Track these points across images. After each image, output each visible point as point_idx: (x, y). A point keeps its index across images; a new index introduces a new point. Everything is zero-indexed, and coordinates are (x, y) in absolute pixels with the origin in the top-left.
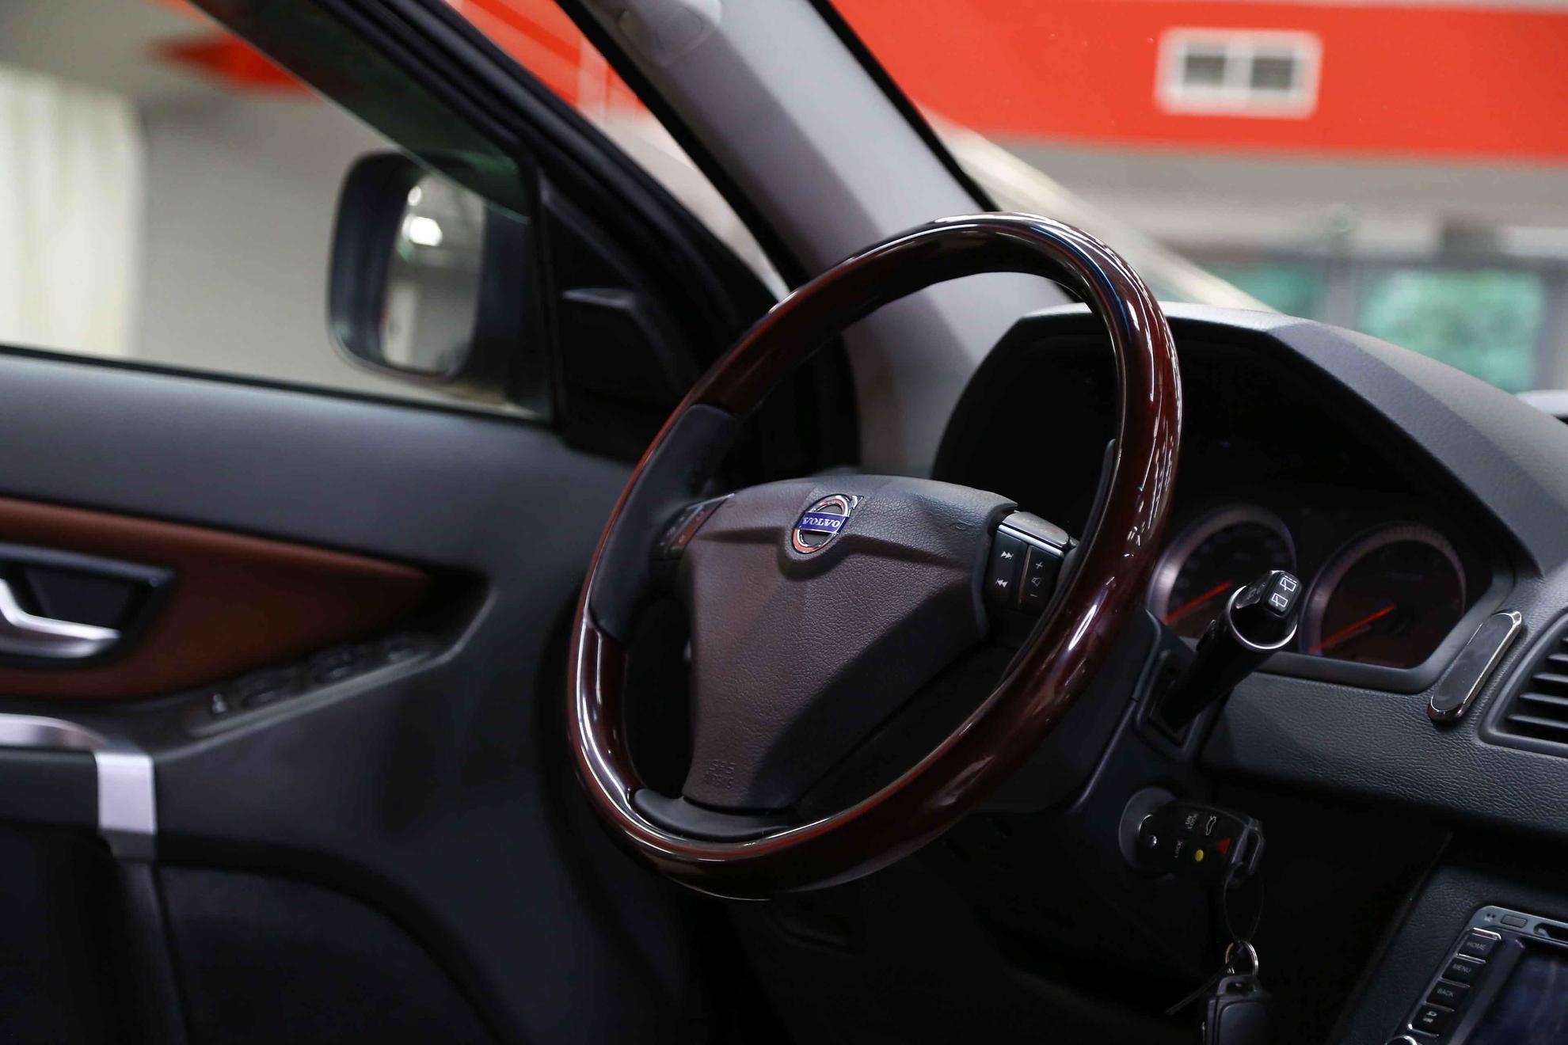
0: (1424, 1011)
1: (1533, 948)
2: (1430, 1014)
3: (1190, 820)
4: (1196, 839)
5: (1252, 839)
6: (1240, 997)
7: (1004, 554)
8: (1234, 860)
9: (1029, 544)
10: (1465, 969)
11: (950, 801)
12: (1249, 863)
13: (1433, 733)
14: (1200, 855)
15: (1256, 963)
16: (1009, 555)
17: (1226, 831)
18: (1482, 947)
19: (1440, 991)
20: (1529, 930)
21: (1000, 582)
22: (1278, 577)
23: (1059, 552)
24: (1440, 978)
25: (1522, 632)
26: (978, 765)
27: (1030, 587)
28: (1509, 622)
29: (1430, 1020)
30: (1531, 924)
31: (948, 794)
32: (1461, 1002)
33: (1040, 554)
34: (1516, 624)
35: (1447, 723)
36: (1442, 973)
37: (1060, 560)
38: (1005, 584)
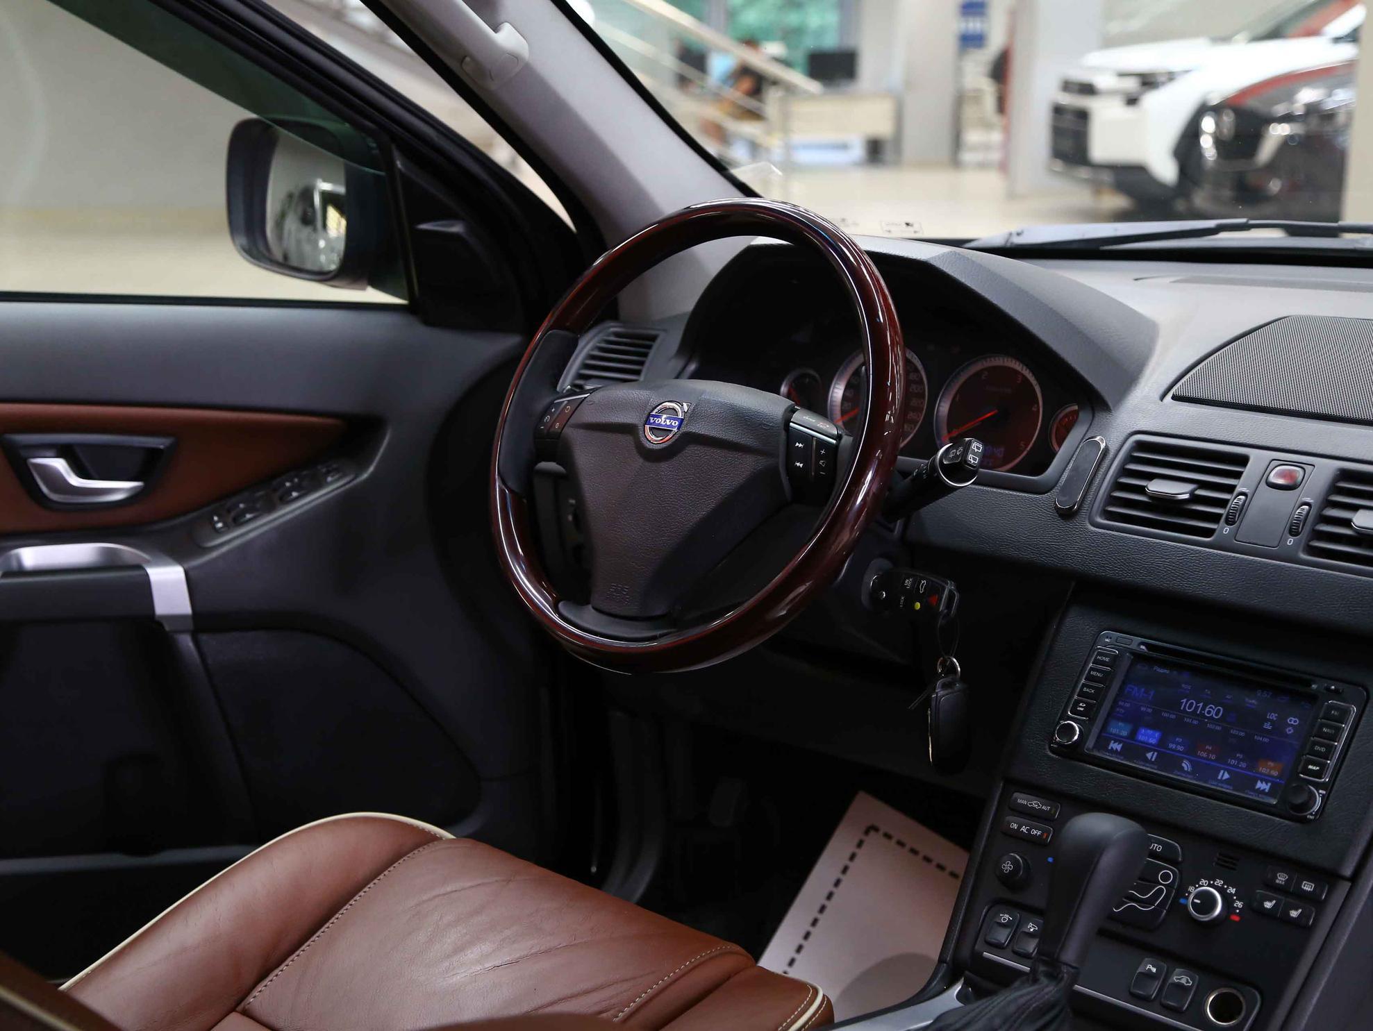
0: (1077, 703)
1: (1138, 657)
2: (1081, 705)
3: (908, 583)
4: (913, 595)
5: (951, 596)
6: (950, 691)
7: (797, 444)
8: (941, 609)
9: (813, 436)
10: (1099, 675)
11: (784, 613)
12: (951, 610)
13: (1060, 522)
14: (918, 606)
15: (959, 669)
16: (800, 445)
17: (935, 590)
18: (1107, 659)
19: (1085, 689)
20: (1134, 646)
21: (798, 464)
22: (970, 443)
23: (834, 442)
24: (1083, 681)
25: (1106, 450)
26: (802, 589)
27: (819, 467)
28: (1098, 444)
29: (1082, 709)
30: (1136, 643)
31: (783, 609)
32: (1099, 695)
33: (821, 444)
34: (1103, 446)
35: (1067, 515)
36: (1084, 677)
37: (836, 447)
38: (801, 465)
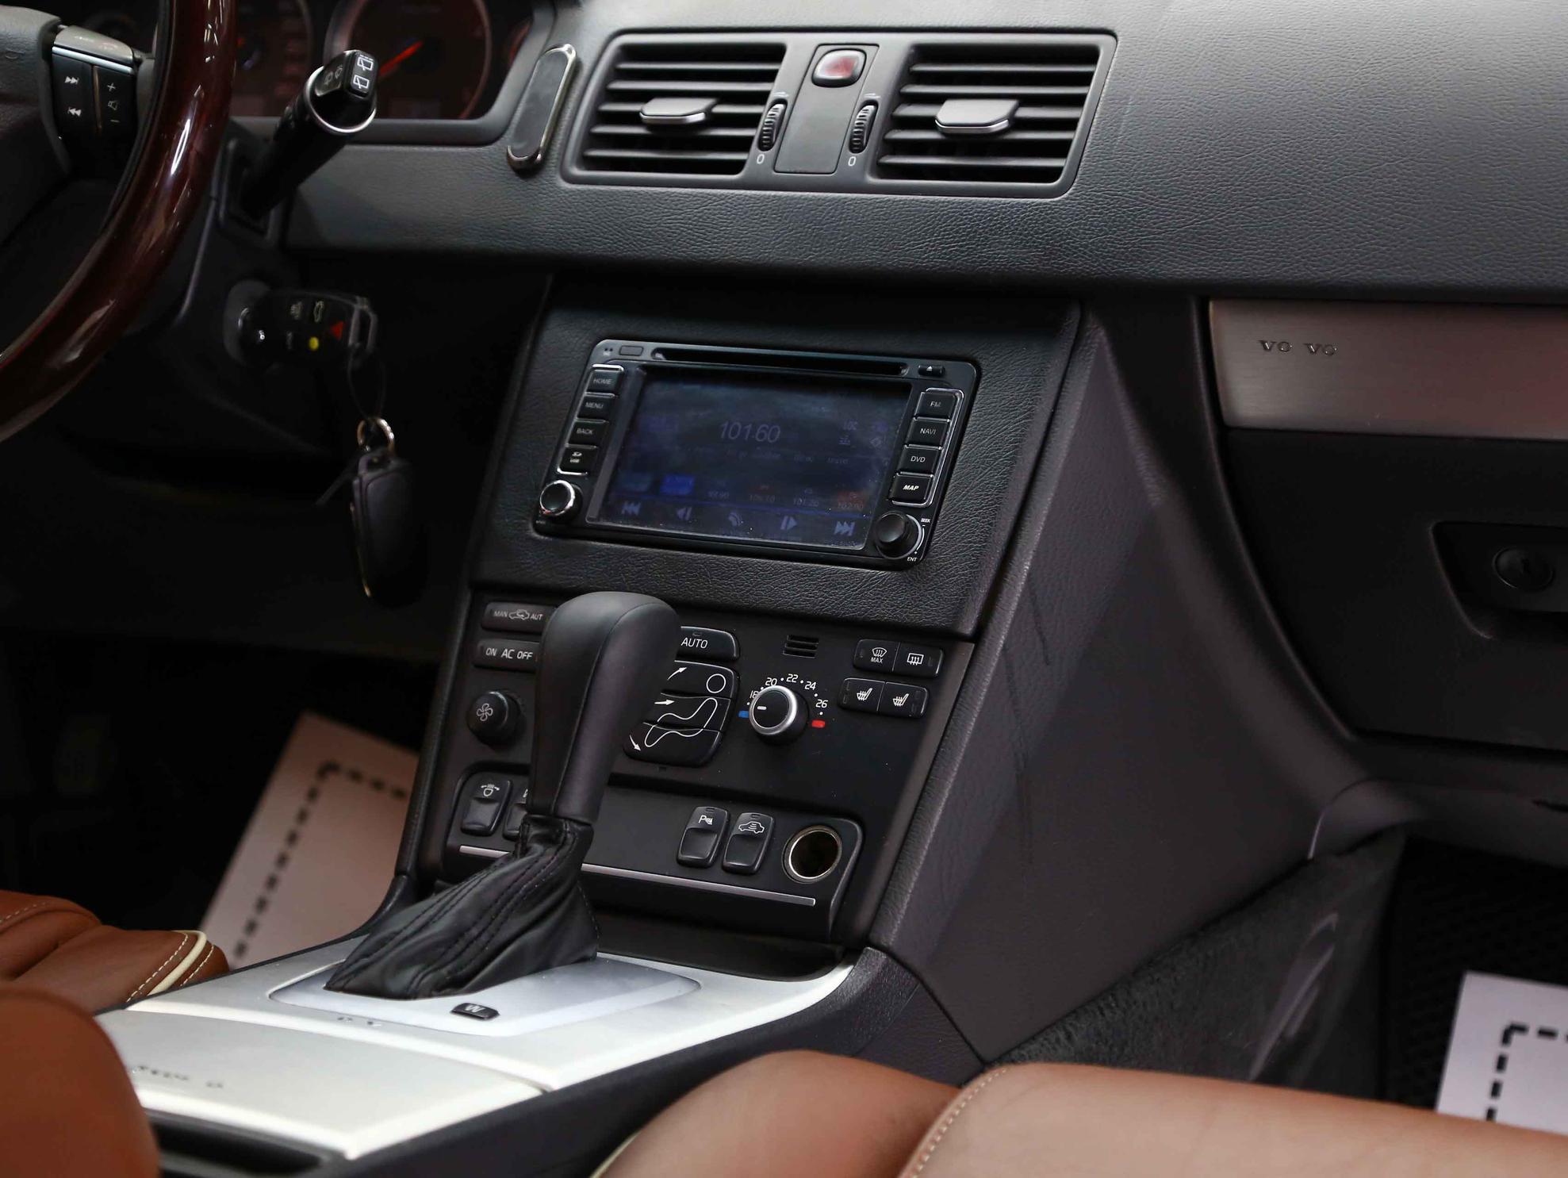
0: (569, 453)
1: (652, 373)
2: (575, 454)
3: (296, 310)
4: (306, 327)
5: (364, 321)
6: (381, 471)
7: (68, 80)
8: (350, 342)
9: (92, 65)
10: (597, 406)
12: (366, 342)
13: (518, 183)
14: (314, 343)
15: (391, 436)
16: (74, 81)
17: (339, 315)
18: (608, 382)
19: (579, 431)
20: (646, 356)
21: (73, 111)
22: (353, 59)
23: (128, 69)
24: (576, 419)
25: (577, 66)
27: (106, 110)
28: (563, 58)
29: (577, 461)
30: (647, 352)
32: (599, 439)
33: (107, 75)
34: (571, 57)
35: (528, 170)
36: (577, 413)
37: (133, 78)
38: (78, 113)
